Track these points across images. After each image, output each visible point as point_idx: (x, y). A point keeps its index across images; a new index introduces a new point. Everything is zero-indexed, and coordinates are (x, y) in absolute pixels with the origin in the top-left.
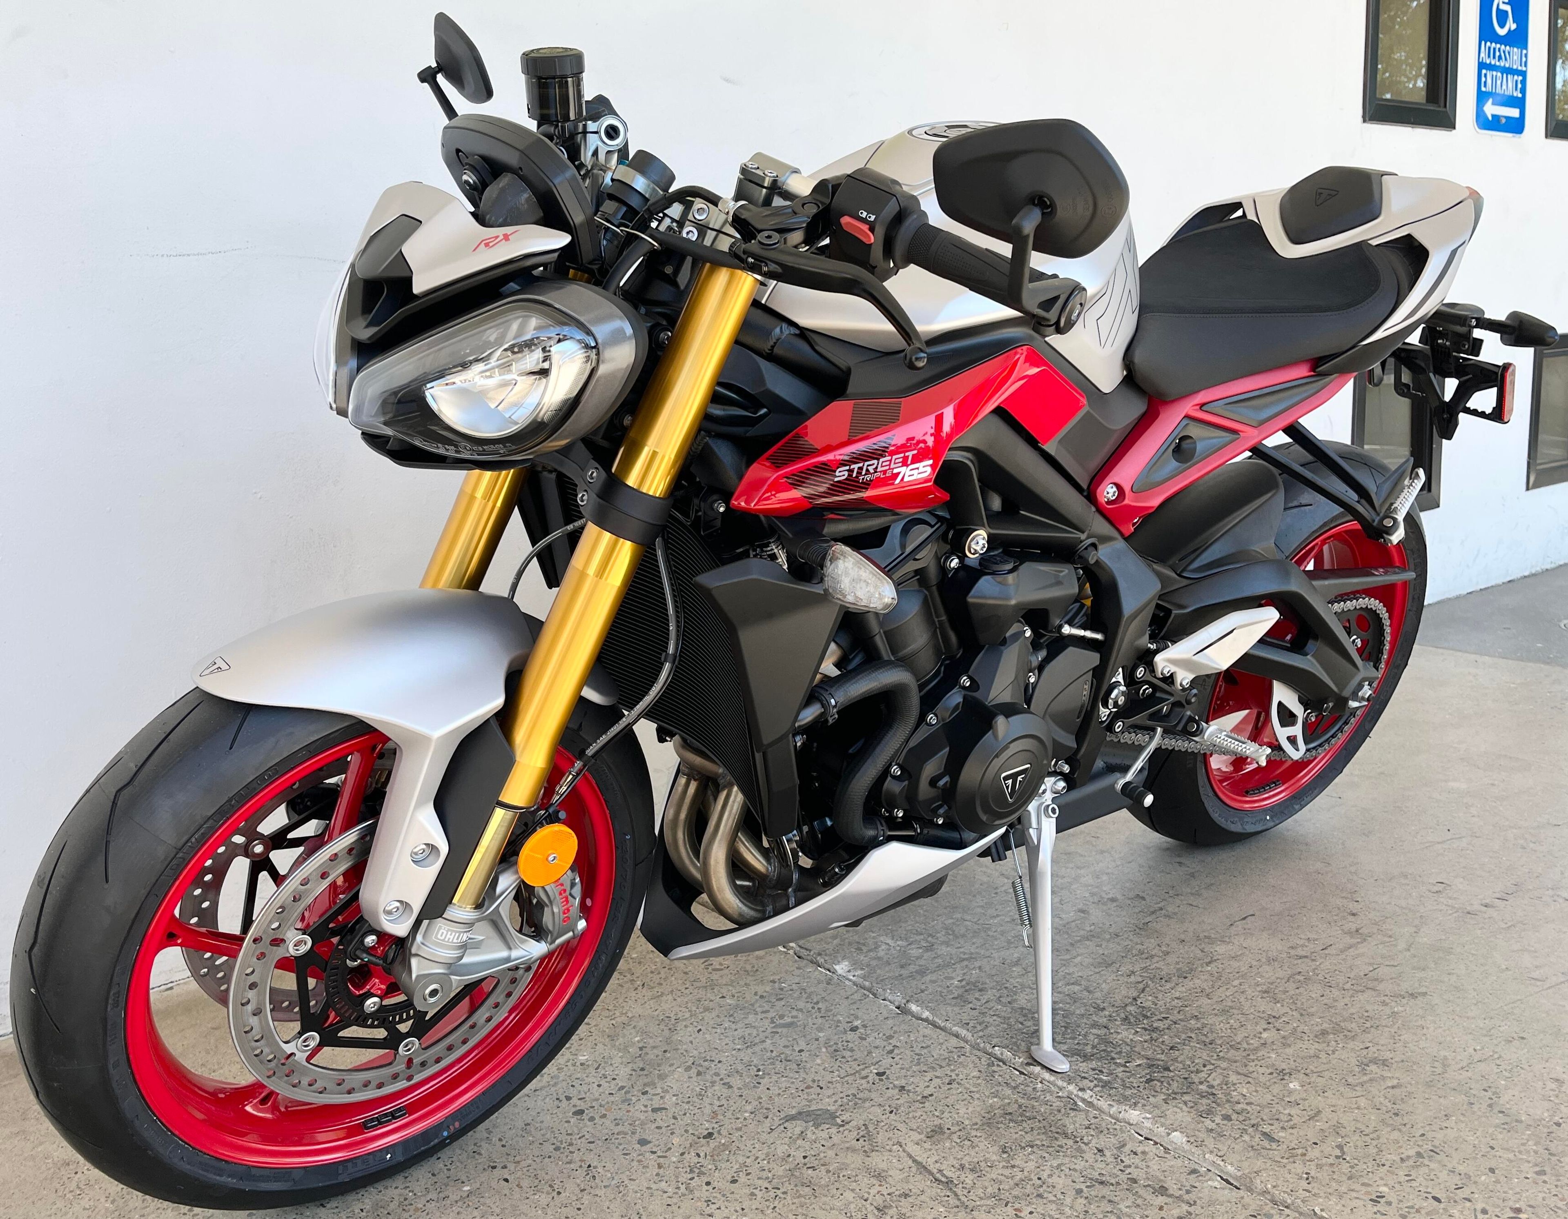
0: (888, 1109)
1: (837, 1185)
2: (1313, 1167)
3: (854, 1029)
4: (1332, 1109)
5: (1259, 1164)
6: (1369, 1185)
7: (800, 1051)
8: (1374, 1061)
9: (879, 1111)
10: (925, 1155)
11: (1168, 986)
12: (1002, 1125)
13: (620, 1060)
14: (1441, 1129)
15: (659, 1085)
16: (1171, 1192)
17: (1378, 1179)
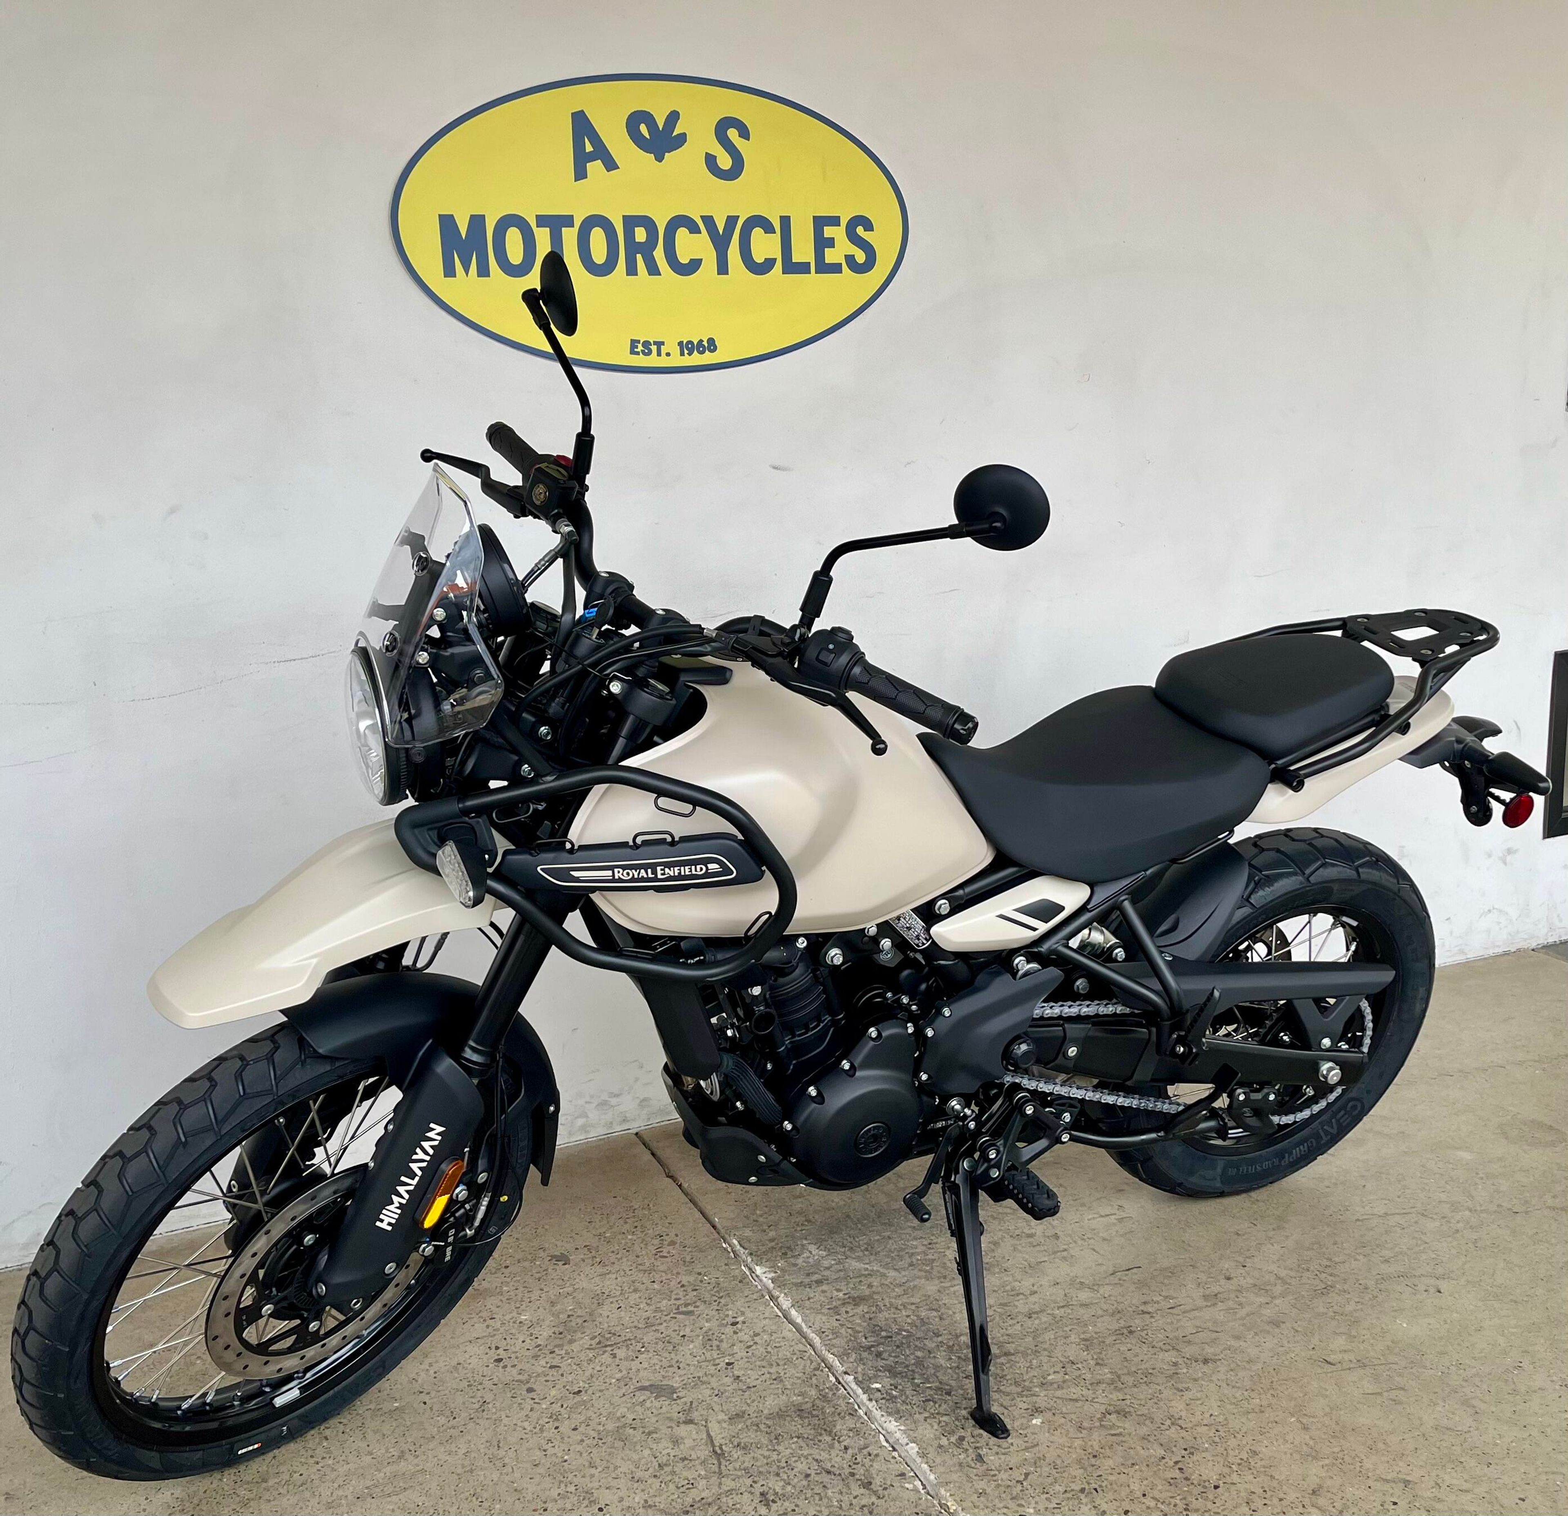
0: (716, 1392)
1: (643, 1443)
2: (993, 1486)
3: (734, 1324)
4: (1049, 1444)
5: (955, 1477)
6: (1023, 1506)
7: (684, 1336)
8: (1118, 1412)
9: (708, 1392)
10: (718, 1432)
11: (1011, 1322)
12: (788, 1419)
13: (547, 1322)
14: (1119, 1474)
15: (565, 1348)
16: (872, 1486)
17: (1033, 1502)
